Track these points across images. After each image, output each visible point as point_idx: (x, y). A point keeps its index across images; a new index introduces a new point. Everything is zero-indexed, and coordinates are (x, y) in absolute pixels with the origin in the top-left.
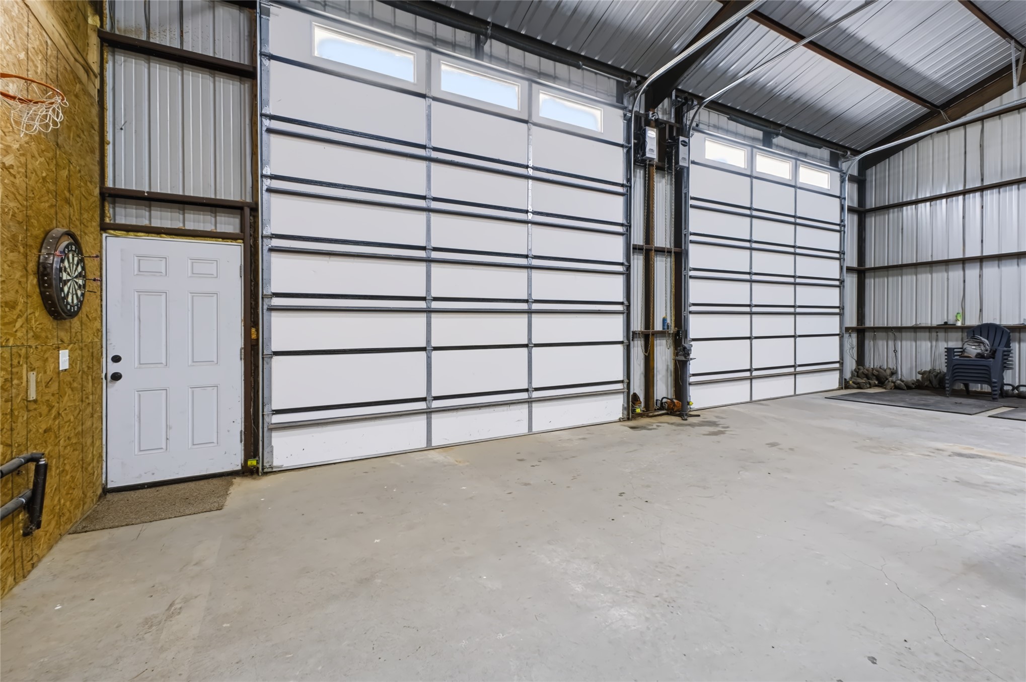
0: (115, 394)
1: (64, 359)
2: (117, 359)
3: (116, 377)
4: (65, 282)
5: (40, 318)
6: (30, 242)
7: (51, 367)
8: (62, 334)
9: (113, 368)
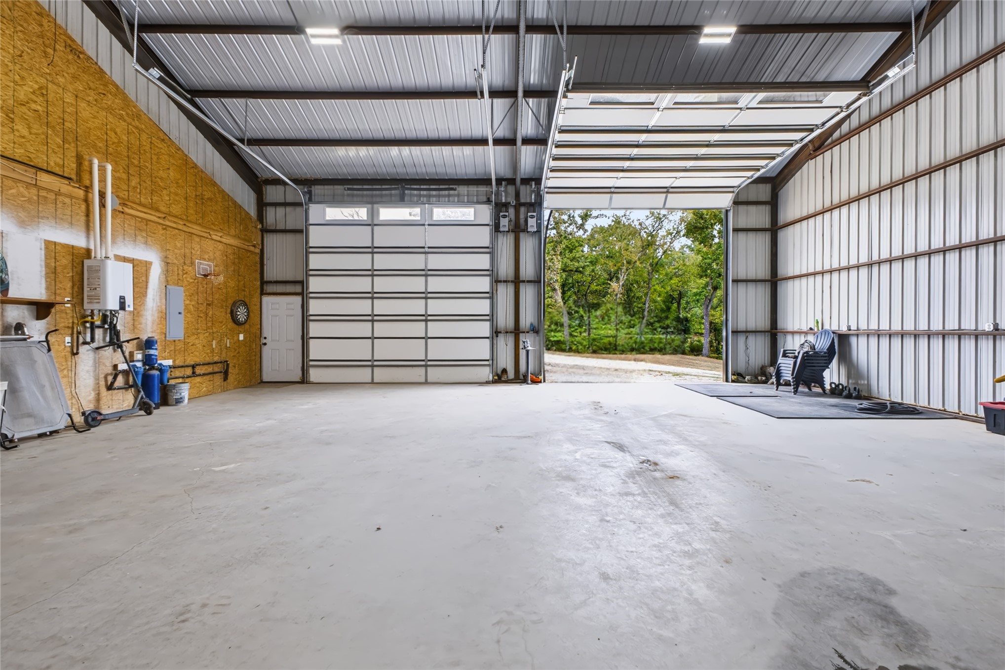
0: (265, 349)
1: (241, 337)
2: (265, 338)
3: (265, 344)
4: (239, 315)
5: (231, 325)
6: (228, 305)
7: (235, 338)
8: (240, 330)
9: (264, 341)
